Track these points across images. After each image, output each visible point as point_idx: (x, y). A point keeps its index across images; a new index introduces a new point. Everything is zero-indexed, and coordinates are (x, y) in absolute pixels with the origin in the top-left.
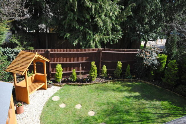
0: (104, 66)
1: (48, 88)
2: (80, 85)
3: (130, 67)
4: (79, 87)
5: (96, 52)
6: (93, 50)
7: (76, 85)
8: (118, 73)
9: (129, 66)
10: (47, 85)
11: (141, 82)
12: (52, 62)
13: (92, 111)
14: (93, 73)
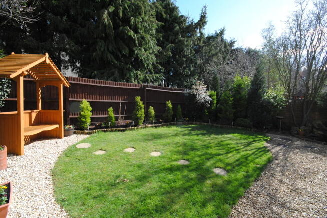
0: (151, 107)
1: (64, 136)
2: (121, 131)
3: (181, 107)
4: (120, 132)
5: (139, 88)
6: (135, 86)
7: (115, 131)
8: (169, 115)
9: (179, 106)
10: (64, 130)
11: (196, 124)
12: (72, 98)
13: (155, 151)
14: (140, 113)
